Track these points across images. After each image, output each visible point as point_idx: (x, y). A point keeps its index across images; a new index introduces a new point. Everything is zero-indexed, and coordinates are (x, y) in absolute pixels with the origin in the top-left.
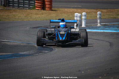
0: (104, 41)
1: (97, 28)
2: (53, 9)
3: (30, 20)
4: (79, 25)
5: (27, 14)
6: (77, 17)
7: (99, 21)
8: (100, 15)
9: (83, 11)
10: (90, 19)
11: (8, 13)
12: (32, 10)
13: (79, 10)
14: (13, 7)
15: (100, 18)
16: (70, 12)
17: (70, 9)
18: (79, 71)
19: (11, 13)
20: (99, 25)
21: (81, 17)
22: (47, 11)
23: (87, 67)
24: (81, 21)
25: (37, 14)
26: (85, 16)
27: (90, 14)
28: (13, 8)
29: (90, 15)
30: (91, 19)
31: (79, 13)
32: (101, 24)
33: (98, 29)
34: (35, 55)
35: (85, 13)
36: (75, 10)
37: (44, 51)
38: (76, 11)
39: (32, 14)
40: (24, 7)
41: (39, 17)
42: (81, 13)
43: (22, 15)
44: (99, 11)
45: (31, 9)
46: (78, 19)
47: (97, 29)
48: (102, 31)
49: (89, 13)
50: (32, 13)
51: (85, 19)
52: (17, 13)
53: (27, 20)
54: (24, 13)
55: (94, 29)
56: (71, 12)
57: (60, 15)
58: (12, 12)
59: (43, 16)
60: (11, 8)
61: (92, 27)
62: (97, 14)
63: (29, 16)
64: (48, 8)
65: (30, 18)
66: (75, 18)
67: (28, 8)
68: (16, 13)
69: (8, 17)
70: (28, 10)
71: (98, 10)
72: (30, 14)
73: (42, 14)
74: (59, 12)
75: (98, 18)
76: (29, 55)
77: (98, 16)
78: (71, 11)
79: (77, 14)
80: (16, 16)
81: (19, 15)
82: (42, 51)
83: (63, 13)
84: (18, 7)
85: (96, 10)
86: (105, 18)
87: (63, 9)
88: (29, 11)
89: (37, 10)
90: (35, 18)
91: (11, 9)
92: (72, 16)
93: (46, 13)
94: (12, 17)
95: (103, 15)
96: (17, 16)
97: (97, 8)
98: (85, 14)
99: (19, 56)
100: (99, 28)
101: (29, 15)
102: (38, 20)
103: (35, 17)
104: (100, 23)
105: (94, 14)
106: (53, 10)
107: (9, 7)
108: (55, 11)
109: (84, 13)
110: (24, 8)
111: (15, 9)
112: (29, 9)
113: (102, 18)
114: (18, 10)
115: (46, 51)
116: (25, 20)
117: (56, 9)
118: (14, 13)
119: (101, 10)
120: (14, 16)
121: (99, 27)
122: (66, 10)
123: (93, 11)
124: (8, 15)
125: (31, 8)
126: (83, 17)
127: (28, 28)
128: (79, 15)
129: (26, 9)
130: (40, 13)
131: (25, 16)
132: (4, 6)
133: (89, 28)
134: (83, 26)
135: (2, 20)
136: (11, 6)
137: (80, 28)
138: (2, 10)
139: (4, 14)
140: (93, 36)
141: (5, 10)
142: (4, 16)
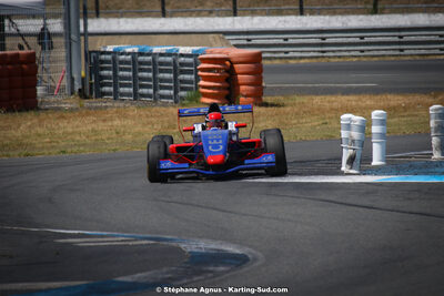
2: (264, 99)
4: (358, 157)
5: (166, 125)
6: (349, 127)
7: (435, 141)
8: (441, 116)
11: (94, 122)
13: (367, 101)
14: (115, 99)
15: (440, 128)
16: (332, 109)
17: (333, 98)
19: (104, 121)
20: (436, 155)
21: (365, 128)
24: (366, 143)
27: (406, 114)
28: (116, 104)
29: (409, 116)
33: (434, 173)
35: (381, 112)
37: (211, 268)
40: (156, 98)
43: (146, 129)
45: (183, 105)
46: (356, 135)
47: (427, 173)
51: (382, 135)
52: (129, 122)
54: (154, 120)
55: (416, 174)
57: (295, 121)
58: (112, 119)
60: (107, 102)
61: (411, 166)
62: (429, 116)
64: (246, 96)
66: (344, 134)
67: (171, 101)
68: (124, 122)
69: (94, 138)
70: (171, 110)
74: (288, 109)
75: (432, 130)
77: (433, 124)
79: (350, 119)
80: (124, 133)
81: (137, 129)
82: (205, 268)
84: (135, 98)
87: (305, 99)
94: (108, 139)
96: (129, 133)
100: (437, 169)
104: (442, 146)
106: (266, 105)
107: (100, 100)
108: (272, 105)
110: (155, 101)
111: (121, 104)
112: (176, 102)
114: (133, 110)
115: (222, 268)
117: (280, 99)
118: (117, 122)
120: (117, 133)
121: (438, 163)
122: (317, 100)
124: (93, 130)
125: (182, 98)
126: (375, 129)
129: (165, 105)
132: (83, 94)
133: (399, 170)
134: (376, 161)
135: (69, 150)
136: (109, 94)
137: (363, 172)
138: (71, 110)
139: (77, 127)
140: (409, 199)
141: (84, 112)
142: (80, 133)
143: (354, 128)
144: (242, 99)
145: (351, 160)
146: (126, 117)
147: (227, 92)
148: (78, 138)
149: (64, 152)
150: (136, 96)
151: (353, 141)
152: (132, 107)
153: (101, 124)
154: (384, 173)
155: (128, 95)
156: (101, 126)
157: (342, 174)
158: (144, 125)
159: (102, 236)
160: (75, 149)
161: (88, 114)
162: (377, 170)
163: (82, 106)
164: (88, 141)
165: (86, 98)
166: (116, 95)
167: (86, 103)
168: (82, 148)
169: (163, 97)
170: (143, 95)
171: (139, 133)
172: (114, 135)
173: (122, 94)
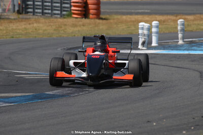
0: (189, 69)
1: (177, 47)
2: (102, 16)
3: (63, 37)
4: (146, 42)
5: (57, 26)
6: (143, 29)
7: (180, 35)
8: (183, 25)
9: (153, 19)
10: (165, 32)
11: (25, 24)
12: (65, 20)
13: (146, 18)
14: (34, 14)
15: (183, 30)
16: (131, 21)
18: (148, 122)
19: (30, 24)
20: (181, 42)
21: (149, 29)
22: (92, 20)
23: (161, 115)
24: (150, 36)
25: (74, 26)
26: (157, 27)
27: (165, 24)
28: (34, 17)
30: (167, 32)
31: (146, 22)
32: (185, 40)
33: (180, 50)
34: (72, 95)
35: (157, 22)
36: (139, 17)
37: (87, 89)
38: (140, 19)
39: (66, 25)
40: (52, 14)
41: (79, 31)
42: (150, 22)
43: (49, 28)
44: (180, 19)
45: (64, 18)
46: (146, 32)
47: (177, 50)
48: (186, 52)
49: (164, 21)
50: (65, 23)
51: (157, 33)
52: (41, 25)
53: (57, 35)
54: (52, 24)
55: (172, 50)
56: (133, 21)
57: (115, 26)
58: (33, 23)
59: (85, 28)
60: (30, 16)
61: (169, 47)
62: (178, 24)
63: (62, 29)
64: (93, 15)
65: (62, 32)
66: (140, 31)
67: (59, 16)
68: (39, 25)
69: (25, 31)
70: (59, 20)
71: (179, 17)
72: (63, 26)
73: (83, 25)
74: (112, 21)
75: (179, 31)
76: (63, 96)
77: (179, 28)
78: (133, 19)
79: (143, 25)
80: (39, 29)
81: (45, 28)
83: (119, 22)
84: (43, 15)
85: (176, 16)
86: (190, 29)
87: (119, 17)
88: (61, 20)
89: (74, 19)
90: (72, 33)
91: (30, 18)
92: (135, 27)
93: (90, 24)
94: (32, 32)
95: (188, 25)
96: (41, 30)
97: (177, 14)
98: (157, 24)
99: (44, 98)
100: (181, 48)
101: (61, 27)
102: (76, 36)
103: (71, 31)
104: (183, 38)
105: (172, 23)
107: (26, 15)
108: (105, 19)
109: (155, 23)
110: (52, 16)
111: (37, 17)
112: (61, 16)
113: (185, 29)
114: (42, 20)
115: (91, 90)
116: (54, 37)
117: (107, 16)
118: (35, 25)
119: (184, 17)
120: (36, 29)
121: (182, 46)
122: (124, 17)
123: (169, 19)
124: (25, 28)
125: (64, 15)
126: (154, 30)
127: (59, 49)
128: (147, 25)
129: (56, 18)
130: (81, 23)
131: (55, 30)
132: (19, 12)
133: (164, 48)
134: (154, 44)
135: (15, 36)
136: (31, 12)
137: (149, 48)
138: (14, 19)
139: (18, 26)
140: (171, 61)
141: (20, 20)
142: (19, 29)
143: (145, 29)
144: (91, 16)
145: (143, 43)
146: (39, 23)
147: (84, 13)
148: (18, 31)
149: (13, 37)
150: (43, 13)
151: (144, 35)
152: (41, 18)
153: (29, 25)
154: (158, 49)
155: (40, 13)
156: (28, 26)
157: (139, 49)
158: (47, 26)
159: (36, 74)
160: (18, 36)
161: (22, 21)
162: (155, 48)
163: (19, 18)
164: (23, 33)
165: (20, 14)
166: (34, 13)
167: (21, 16)
168: (20, 36)
169: (55, 14)
170: (46, 13)
171: (45, 30)
172: (34, 30)
173: (37, 13)
